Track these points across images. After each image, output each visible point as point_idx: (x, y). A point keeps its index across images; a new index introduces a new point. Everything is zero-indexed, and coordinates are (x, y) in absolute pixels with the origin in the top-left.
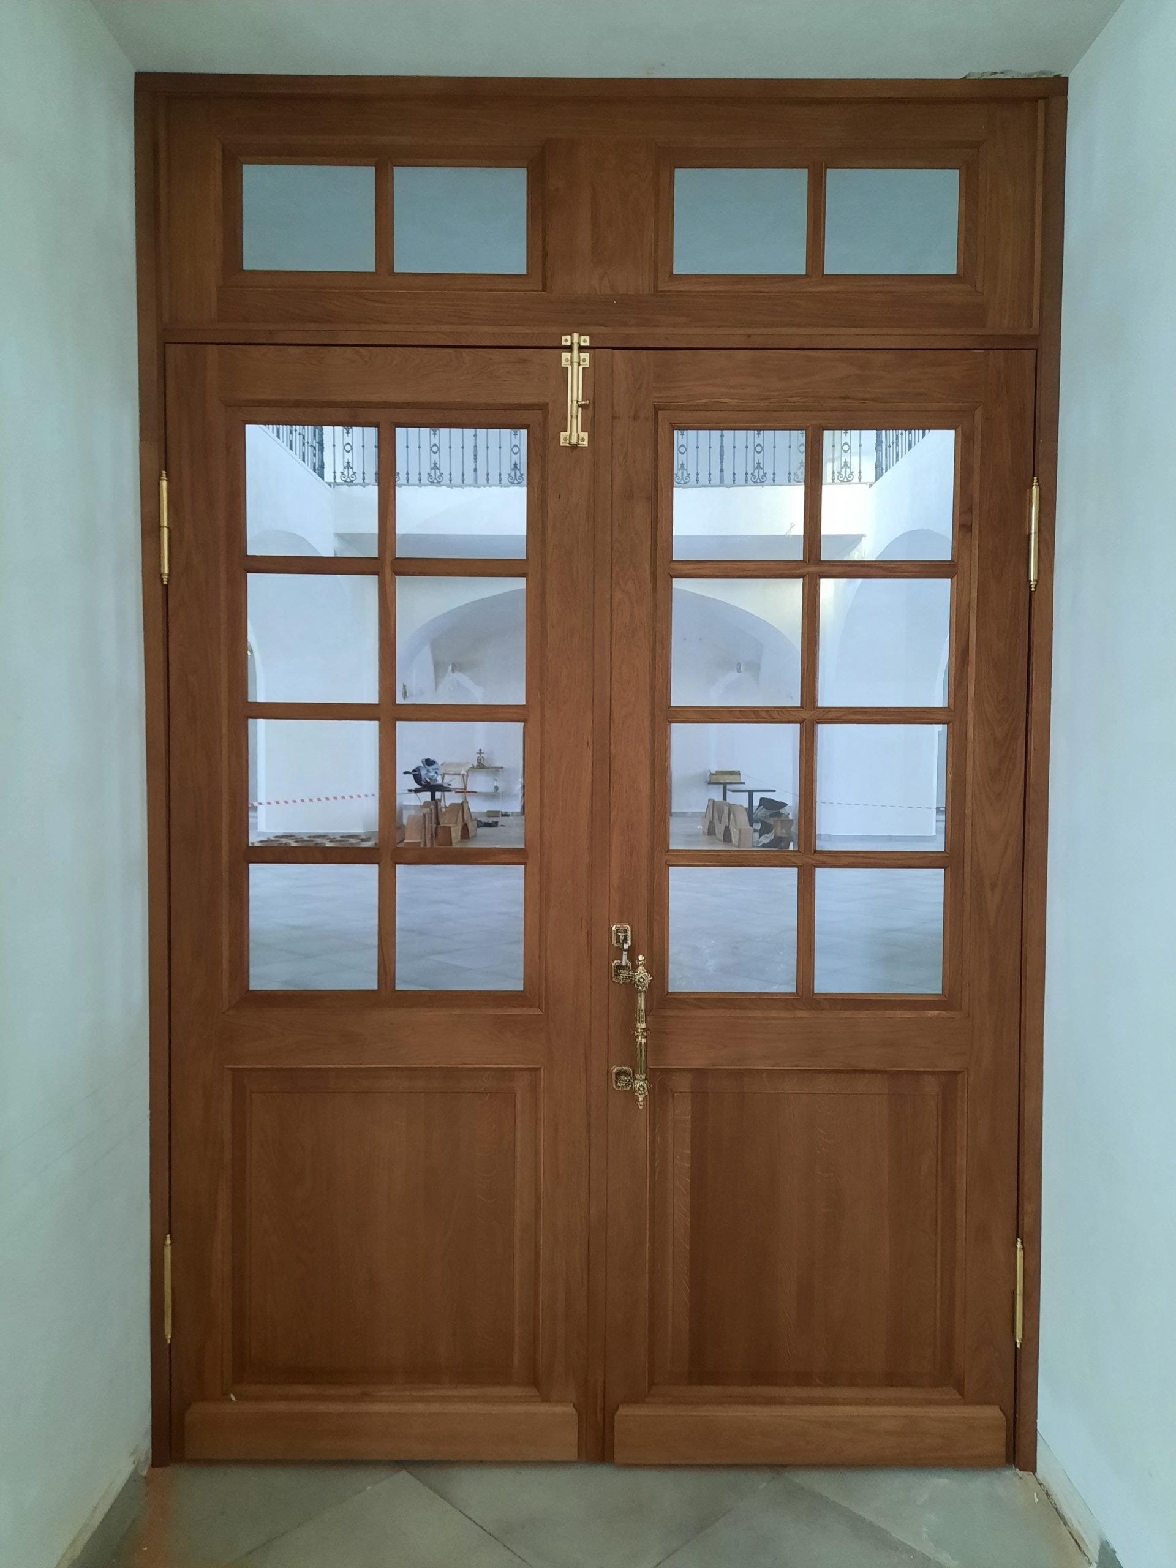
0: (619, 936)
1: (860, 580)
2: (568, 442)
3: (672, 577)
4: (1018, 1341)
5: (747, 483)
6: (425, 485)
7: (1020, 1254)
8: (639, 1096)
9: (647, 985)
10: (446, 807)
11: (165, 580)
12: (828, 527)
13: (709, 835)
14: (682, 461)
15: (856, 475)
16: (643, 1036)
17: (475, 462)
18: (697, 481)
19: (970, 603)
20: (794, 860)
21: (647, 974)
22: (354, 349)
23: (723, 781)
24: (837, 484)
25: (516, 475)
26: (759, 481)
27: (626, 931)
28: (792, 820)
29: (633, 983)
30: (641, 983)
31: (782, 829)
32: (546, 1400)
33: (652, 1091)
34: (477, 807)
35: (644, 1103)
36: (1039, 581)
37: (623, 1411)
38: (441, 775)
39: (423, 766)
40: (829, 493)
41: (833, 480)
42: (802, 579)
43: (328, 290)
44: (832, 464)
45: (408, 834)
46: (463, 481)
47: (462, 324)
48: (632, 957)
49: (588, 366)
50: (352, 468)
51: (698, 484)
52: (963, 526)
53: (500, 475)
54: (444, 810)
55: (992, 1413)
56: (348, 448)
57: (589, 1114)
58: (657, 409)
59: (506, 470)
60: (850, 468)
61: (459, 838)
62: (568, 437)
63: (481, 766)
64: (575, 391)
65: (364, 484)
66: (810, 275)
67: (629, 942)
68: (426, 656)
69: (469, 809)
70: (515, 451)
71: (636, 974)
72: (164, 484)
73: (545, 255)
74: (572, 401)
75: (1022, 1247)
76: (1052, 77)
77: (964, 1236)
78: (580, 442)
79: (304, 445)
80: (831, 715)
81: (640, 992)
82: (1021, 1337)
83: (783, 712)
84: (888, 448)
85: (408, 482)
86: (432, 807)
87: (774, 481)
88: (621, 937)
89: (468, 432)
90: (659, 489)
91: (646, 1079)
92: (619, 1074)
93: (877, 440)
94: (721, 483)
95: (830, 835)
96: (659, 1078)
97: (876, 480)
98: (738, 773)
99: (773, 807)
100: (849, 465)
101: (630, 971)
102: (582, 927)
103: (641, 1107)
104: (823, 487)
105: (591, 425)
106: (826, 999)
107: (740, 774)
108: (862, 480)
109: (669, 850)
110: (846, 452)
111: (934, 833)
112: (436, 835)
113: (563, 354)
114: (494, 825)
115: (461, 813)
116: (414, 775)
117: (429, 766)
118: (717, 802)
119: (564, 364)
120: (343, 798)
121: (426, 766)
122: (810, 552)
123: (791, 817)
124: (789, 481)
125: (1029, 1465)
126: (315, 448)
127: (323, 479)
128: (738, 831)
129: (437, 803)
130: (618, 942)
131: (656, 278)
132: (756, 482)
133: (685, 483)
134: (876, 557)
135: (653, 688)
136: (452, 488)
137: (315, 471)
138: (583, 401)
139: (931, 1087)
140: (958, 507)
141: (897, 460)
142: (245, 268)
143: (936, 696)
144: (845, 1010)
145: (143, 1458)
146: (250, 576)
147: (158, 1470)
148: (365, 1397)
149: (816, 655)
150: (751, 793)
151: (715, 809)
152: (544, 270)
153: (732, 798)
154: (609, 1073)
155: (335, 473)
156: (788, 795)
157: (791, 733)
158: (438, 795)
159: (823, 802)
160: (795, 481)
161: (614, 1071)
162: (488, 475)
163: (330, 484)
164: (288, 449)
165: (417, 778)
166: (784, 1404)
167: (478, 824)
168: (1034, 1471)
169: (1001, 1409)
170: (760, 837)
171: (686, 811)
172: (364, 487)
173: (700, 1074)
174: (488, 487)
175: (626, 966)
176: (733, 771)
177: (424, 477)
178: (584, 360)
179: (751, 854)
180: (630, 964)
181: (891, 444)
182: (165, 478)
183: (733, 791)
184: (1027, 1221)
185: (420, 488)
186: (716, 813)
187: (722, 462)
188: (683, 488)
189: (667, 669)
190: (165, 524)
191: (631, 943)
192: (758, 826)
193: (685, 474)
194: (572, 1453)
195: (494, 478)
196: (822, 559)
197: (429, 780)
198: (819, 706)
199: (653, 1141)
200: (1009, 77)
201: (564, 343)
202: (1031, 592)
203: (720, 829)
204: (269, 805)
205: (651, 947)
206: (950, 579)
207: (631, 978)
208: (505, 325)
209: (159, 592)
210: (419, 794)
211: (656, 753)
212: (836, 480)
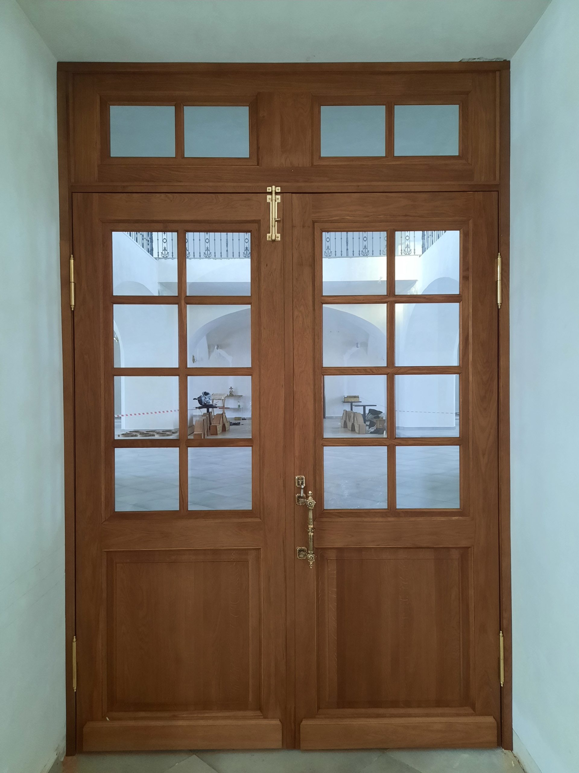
0: (299, 481)
1: (414, 304)
2: (270, 238)
3: (323, 304)
4: (501, 683)
5: (359, 255)
6: (203, 258)
7: (501, 639)
8: (310, 562)
9: (313, 506)
10: (214, 416)
11: (73, 308)
12: (398, 276)
13: (344, 428)
14: (328, 246)
15: (413, 251)
16: (312, 532)
17: (227, 247)
18: (336, 255)
19: (469, 315)
20: (385, 442)
21: (313, 500)
22: (165, 195)
23: (351, 401)
24: (403, 256)
25: (247, 253)
26: (365, 255)
27: (302, 479)
28: (385, 420)
29: (306, 505)
30: (310, 505)
31: (380, 425)
32: (265, 718)
33: (316, 559)
34: (230, 415)
35: (313, 565)
36: (503, 304)
37: (304, 722)
38: (212, 400)
39: (203, 395)
40: (399, 260)
41: (402, 253)
42: (386, 304)
43: (152, 166)
44: (401, 246)
45: (195, 430)
46: (221, 256)
47: (218, 182)
48: (306, 492)
49: (280, 202)
50: (167, 250)
51: (336, 256)
52: (464, 277)
53: (239, 253)
54: (213, 417)
55: (490, 720)
56: (165, 241)
57: (285, 571)
58: (314, 222)
59: (242, 251)
60: (409, 248)
61: (221, 431)
62: (271, 236)
63: (232, 395)
64: (274, 214)
65: (173, 258)
66: (387, 156)
67: (304, 485)
68: (204, 342)
69: (226, 416)
70: (246, 242)
71: (308, 501)
72: (72, 261)
73: (258, 148)
74: (272, 219)
75: (502, 635)
76: (503, 60)
77: (474, 629)
78: (277, 239)
79: (143, 239)
80: (402, 371)
81: (310, 510)
82: (503, 681)
83: (378, 369)
84: (428, 238)
85: (194, 257)
86: (208, 416)
87: (373, 254)
88: (300, 482)
89: (224, 234)
90: (315, 261)
91: (313, 553)
92: (300, 551)
93: (422, 234)
94: (347, 256)
95: (404, 427)
96: (320, 553)
97: (423, 253)
98: (358, 397)
99: (375, 413)
100: (409, 246)
101: (305, 499)
102: (281, 478)
103: (311, 568)
104: (396, 257)
105: (281, 230)
106: (402, 512)
107: (359, 398)
108: (416, 254)
109: (323, 438)
110: (407, 240)
111: (455, 426)
112: (210, 429)
113: (268, 196)
114: (238, 424)
115: (221, 419)
116: (198, 400)
117: (206, 395)
118: (348, 411)
119: (268, 201)
120: (164, 412)
121: (204, 396)
122: (390, 291)
123: (384, 418)
124: (380, 254)
125: (510, 747)
126: (148, 241)
127: (153, 256)
128: (358, 426)
129: (210, 413)
130: (299, 484)
131: (312, 158)
132: (364, 255)
133: (330, 256)
134: (422, 293)
135: (314, 358)
136: (216, 260)
137: (148, 252)
138: (277, 218)
139: (455, 555)
140: (462, 268)
141: (433, 244)
142: (111, 156)
143: (454, 361)
144: (412, 517)
145: (61, 752)
146: (115, 306)
147: (70, 758)
148: (174, 718)
149: (394, 341)
150: (364, 407)
151: (347, 414)
152: (258, 155)
153: (355, 409)
154: (295, 550)
155: (158, 253)
156: (382, 407)
157: (382, 379)
158: (210, 410)
159: (400, 411)
160: (383, 254)
161: (298, 549)
162: (233, 253)
163: (156, 258)
164: (135, 242)
165: (200, 401)
166: (385, 717)
167: (230, 424)
168: (512, 750)
169: (494, 718)
170: (369, 428)
171: (332, 416)
172: (173, 259)
173: (340, 550)
174: (233, 259)
175: (303, 496)
176: (355, 396)
177: (202, 254)
178: (278, 199)
179: (364, 440)
180: (305, 495)
181: (429, 236)
182: (72, 258)
183: (356, 406)
184: (505, 622)
185: (200, 260)
186: (347, 417)
187: (347, 246)
188: (329, 258)
189: (321, 349)
190: (73, 281)
191: (305, 485)
192: (368, 423)
193: (329, 252)
194: (279, 744)
195: (236, 254)
196: (396, 294)
197: (206, 403)
198: (396, 366)
199: (318, 585)
200: (481, 61)
201: (268, 191)
202: (498, 309)
203: (349, 425)
204: (127, 416)
205: (315, 486)
206: (459, 303)
207: (305, 503)
208: (239, 182)
209: (70, 314)
210: (201, 409)
211: (316, 390)
212: (403, 254)
